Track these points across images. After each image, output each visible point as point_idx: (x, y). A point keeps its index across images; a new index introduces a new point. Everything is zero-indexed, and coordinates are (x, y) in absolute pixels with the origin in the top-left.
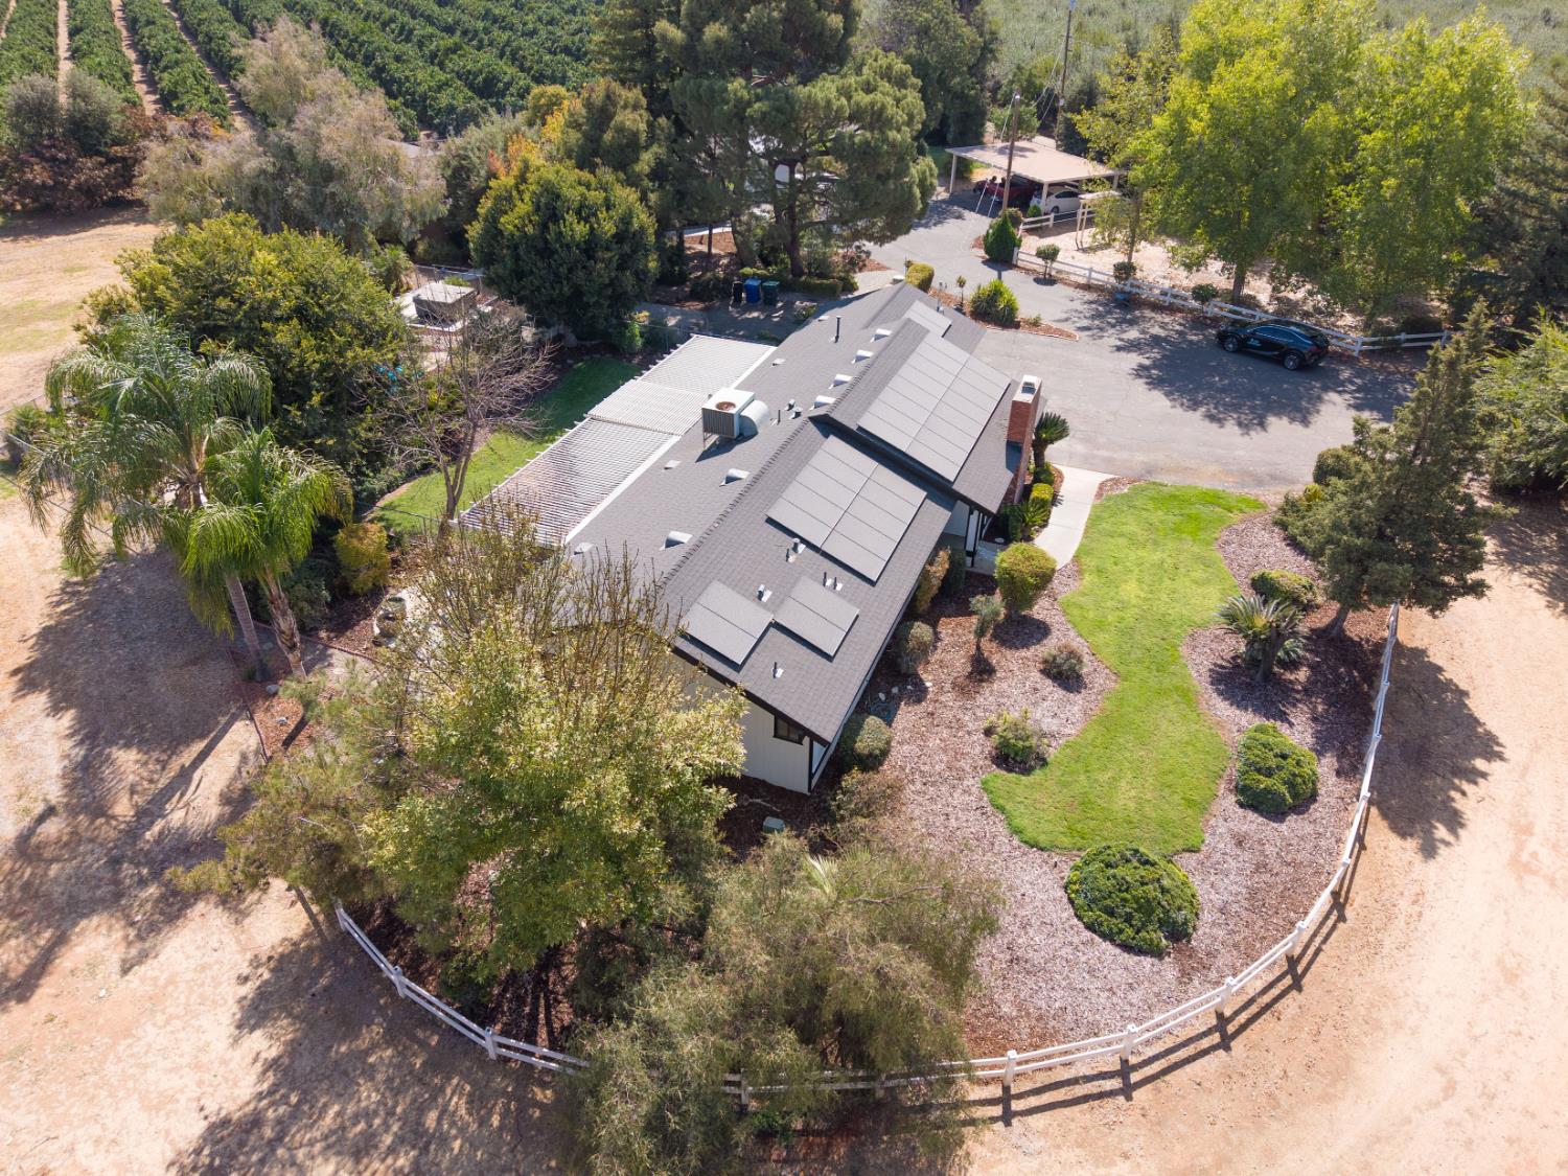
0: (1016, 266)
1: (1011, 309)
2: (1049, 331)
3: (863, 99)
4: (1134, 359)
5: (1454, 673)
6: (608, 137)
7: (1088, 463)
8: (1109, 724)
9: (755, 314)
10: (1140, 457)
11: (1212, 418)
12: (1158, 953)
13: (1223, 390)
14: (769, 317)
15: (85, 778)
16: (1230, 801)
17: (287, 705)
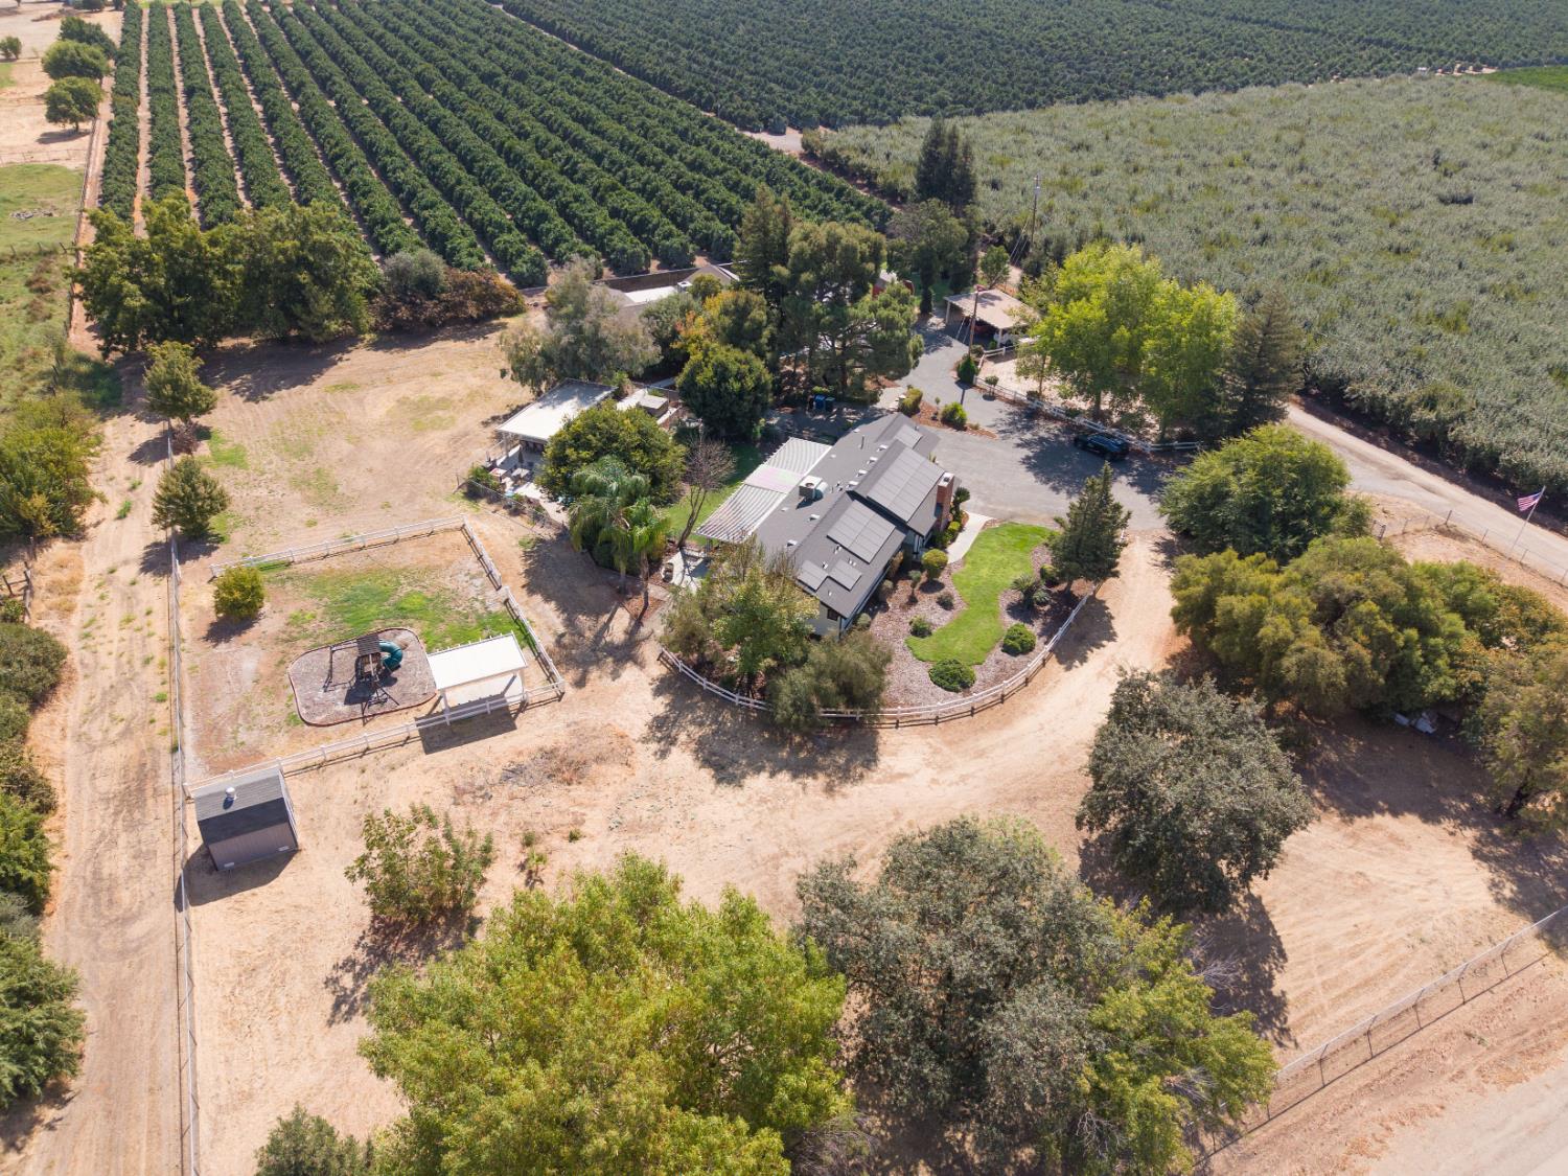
0: (975, 385)
1: (963, 420)
2: (983, 433)
3: (883, 313)
4: (1026, 452)
5: (1112, 611)
6: (747, 324)
7: (983, 511)
8: (958, 622)
9: (821, 416)
10: (1010, 509)
11: (1055, 489)
12: (957, 691)
13: (1066, 473)
14: (828, 418)
15: (570, 623)
16: (999, 650)
17: (637, 603)
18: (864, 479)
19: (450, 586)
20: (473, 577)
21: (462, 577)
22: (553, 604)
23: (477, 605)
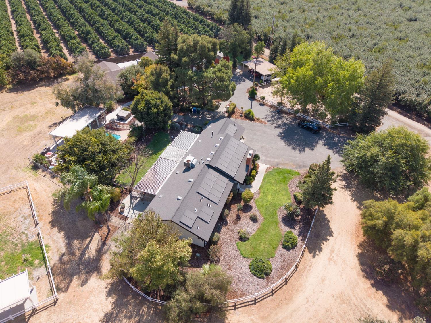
0: (256, 99)
1: (253, 117)
2: (261, 122)
3: (219, 74)
4: (279, 131)
7: (265, 162)
9: (195, 117)
10: (276, 160)
11: (294, 149)
12: (263, 278)
13: (297, 140)
14: (198, 117)
16: (281, 247)
17: (105, 229)
18: (214, 157)
19: (13, 225)
20: (25, 218)
21: (20, 219)
22: (62, 233)
23: (24, 237)
